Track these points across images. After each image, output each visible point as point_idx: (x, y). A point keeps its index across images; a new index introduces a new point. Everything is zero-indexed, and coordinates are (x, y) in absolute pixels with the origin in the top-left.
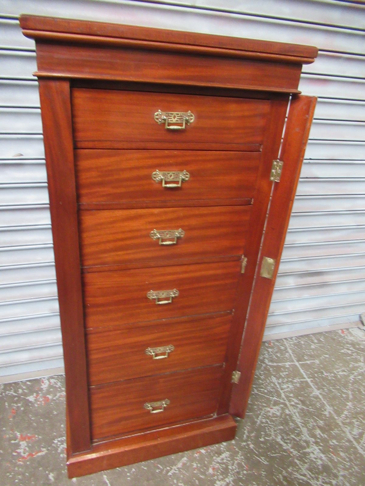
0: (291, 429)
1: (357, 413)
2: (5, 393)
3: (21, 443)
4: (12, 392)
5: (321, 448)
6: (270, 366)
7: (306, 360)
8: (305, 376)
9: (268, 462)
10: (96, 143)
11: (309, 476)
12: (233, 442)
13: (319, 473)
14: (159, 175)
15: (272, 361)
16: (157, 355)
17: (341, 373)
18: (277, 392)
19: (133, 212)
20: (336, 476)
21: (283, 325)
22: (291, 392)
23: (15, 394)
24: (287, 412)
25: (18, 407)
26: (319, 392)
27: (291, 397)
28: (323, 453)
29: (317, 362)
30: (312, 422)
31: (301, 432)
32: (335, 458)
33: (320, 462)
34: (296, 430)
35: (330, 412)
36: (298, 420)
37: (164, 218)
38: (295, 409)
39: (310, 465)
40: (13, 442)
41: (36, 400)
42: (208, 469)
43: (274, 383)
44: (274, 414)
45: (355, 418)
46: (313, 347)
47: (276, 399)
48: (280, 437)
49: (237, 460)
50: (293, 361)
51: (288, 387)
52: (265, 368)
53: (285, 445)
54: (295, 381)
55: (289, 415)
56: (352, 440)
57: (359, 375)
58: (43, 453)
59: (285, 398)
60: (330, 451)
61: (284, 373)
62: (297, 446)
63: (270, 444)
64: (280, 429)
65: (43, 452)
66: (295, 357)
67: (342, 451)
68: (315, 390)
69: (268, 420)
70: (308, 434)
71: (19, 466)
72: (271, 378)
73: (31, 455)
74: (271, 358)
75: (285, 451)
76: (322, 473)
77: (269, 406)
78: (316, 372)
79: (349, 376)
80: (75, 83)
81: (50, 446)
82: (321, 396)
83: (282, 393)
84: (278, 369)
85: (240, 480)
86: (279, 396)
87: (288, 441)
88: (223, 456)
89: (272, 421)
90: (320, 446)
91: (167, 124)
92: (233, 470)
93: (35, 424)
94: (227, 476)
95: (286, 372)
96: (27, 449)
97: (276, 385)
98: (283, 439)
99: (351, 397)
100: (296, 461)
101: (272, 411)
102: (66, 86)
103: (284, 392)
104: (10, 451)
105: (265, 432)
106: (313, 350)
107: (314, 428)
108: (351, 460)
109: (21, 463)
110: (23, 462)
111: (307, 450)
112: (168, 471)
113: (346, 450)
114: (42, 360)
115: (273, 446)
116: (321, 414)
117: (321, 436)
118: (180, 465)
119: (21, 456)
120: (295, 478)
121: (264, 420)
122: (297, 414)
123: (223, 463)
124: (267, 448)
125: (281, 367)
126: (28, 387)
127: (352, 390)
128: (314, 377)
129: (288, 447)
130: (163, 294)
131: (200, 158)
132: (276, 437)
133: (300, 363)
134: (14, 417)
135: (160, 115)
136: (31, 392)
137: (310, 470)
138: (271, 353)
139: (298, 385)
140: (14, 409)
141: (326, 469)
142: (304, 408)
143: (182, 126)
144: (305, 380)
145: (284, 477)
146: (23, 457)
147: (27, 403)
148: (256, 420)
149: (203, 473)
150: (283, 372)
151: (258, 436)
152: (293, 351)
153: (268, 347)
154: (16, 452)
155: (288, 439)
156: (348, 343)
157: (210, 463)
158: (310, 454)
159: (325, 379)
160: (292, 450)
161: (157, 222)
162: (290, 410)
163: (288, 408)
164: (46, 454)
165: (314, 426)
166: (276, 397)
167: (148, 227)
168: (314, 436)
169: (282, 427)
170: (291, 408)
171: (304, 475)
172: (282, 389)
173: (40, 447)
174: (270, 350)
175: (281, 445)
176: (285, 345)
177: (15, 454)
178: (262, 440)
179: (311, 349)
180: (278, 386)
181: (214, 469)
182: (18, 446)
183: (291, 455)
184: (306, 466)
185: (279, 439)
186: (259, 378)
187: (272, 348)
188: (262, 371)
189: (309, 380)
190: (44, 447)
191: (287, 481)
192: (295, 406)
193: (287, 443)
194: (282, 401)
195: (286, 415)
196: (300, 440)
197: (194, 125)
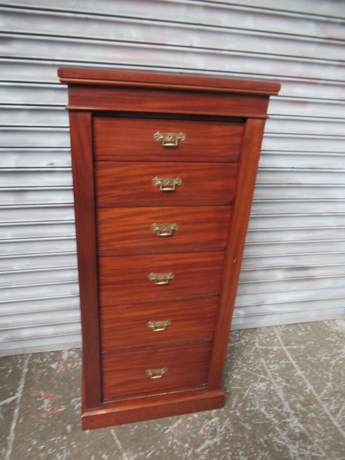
0: (274, 402)
1: (336, 392)
2: (33, 361)
3: (45, 400)
4: (38, 360)
5: (300, 419)
6: (260, 349)
7: (292, 345)
8: (291, 358)
9: (251, 427)
10: (110, 156)
11: (287, 441)
12: (223, 410)
13: (296, 439)
14: (157, 181)
15: (262, 344)
16: (156, 328)
17: (324, 358)
18: (264, 370)
19: (138, 209)
20: (311, 443)
21: (273, 314)
22: (277, 371)
23: (40, 362)
24: (272, 388)
25: (43, 372)
26: (302, 372)
27: (276, 375)
28: (302, 422)
29: (303, 347)
30: (294, 398)
31: (283, 405)
32: (312, 428)
33: (298, 431)
34: (278, 403)
35: (310, 391)
36: (281, 395)
37: (161, 214)
38: (279, 386)
39: (289, 432)
40: (38, 399)
41: (58, 368)
42: (199, 430)
43: (262, 364)
44: (259, 389)
45: (333, 396)
46: (300, 334)
47: (263, 377)
49: (225, 424)
50: (280, 345)
52: (255, 350)
53: (268, 415)
54: (281, 362)
55: (274, 390)
56: (328, 413)
57: (340, 360)
58: (63, 409)
59: (271, 377)
60: (308, 422)
62: (279, 416)
63: (255, 413)
64: (265, 402)
66: (283, 342)
67: (318, 423)
68: (299, 371)
69: (254, 394)
70: (290, 407)
71: (43, 418)
72: (259, 359)
73: (52, 410)
74: (261, 342)
75: (267, 419)
76: (299, 439)
77: (256, 382)
78: (301, 356)
79: (330, 360)
80: (95, 114)
81: (68, 404)
82: (303, 377)
83: (269, 372)
84: (266, 352)
85: (227, 440)
86: (266, 374)
88: (213, 420)
89: (257, 395)
90: (300, 417)
91: (163, 142)
92: (220, 432)
93: (56, 387)
94: (215, 437)
95: (273, 354)
96: (49, 405)
97: (264, 365)
98: (266, 409)
99: (331, 378)
100: (277, 428)
101: (258, 386)
102: (89, 116)
104: (36, 406)
105: (251, 404)
106: (301, 337)
107: (295, 403)
108: (326, 431)
110: (46, 415)
111: (287, 420)
112: (165, 430)
113: (323, 422)
114: (63, 335)
115: (257, 415)
116: (303, 391)
117: (301, 410)
118: (175, 425)
119: (45, 410)
120: (275, 442)
121: (251, 394)
122: (281, 390)
123: (213, 427)
124: (252, 416)
125: (269, 350)
126: (52, 357)
127: (333, 373)
128: (299, 360)
129: (270, 417)
130: (161, 276)
131: (190, 168)
132: (260, 408)
133: (288, 347)
134: (40, 380)
135: (158, 136)
136: (54, 361)
137: (289, 436)
138: (262, 338)
139: (284, 366)
140: (39, 374)
141: (303, 436)
142: (287, 386)
143: (175, 143)
144: (290, 362)
145: (266, 441)
146: (46, 412)
147: (50, 370)
148: (243, 393)
149: (195, 433)
150: (271, 354)
151: (244, 407)
152: (282, 337)
153: (259, 333)
154: (41, 407)
155: (271, 410)
156: (332, 332)
157: (201, 425)
158: (290, 424)
159: (309, 362)
160: (274, 419)
161: (156, 218)
163: (273, 385)
164: (65, 410)
165: (295, 401)
166: (263, 375)
167: (149, 221)
168: (294, 409)
169: (266, 400)
170: (276, 385)
171: (283, 440)
172: (269, 369)
173: (60, 405)
174: (261, 335)
175: (264, 415)
176: (274, 331)
177: (39, 409)
178: (248, 409)
179: (298, 336)
180: (266, 366)
181: (204, 430)
182: (42, 403)
183: (273, 423)
184: (285, 433)
185: (263, 409)
186: (248, 359)
187: (263, 333)
188: (252, 353)
189: (294, 363)
190: (63, 404)
191: (267, 444)
192: (279, 383)
193: (270, 413)
194: (268, 378)
195: (271, 390)
196: (282, 411)
197: (185, 142)
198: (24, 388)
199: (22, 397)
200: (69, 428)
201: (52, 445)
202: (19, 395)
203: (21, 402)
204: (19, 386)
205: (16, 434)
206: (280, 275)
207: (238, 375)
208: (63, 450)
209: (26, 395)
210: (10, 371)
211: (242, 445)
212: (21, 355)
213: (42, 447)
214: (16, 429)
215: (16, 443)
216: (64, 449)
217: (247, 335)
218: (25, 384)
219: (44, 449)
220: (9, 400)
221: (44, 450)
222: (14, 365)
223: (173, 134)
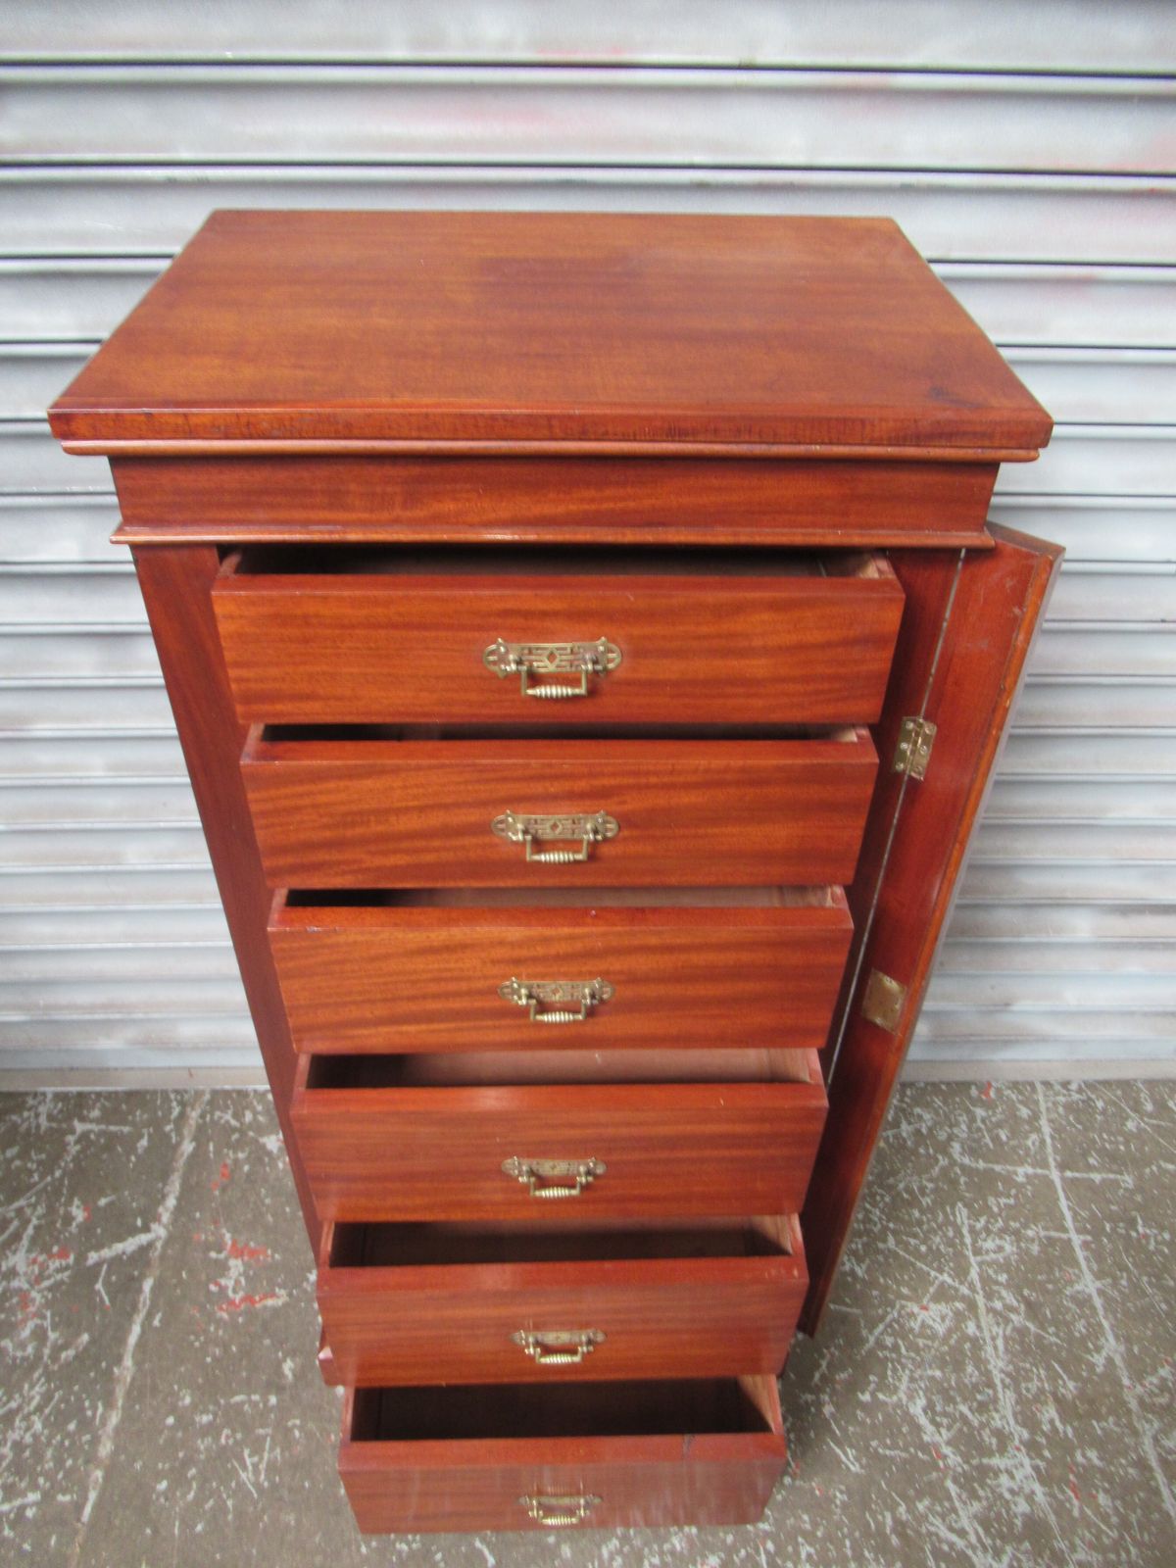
0: (965, 1385)
2: (212, 1115)
3: (232, 1262)
4: (228, 1117)
5: (1042, 1464)
6: (963, 1167)
7: (1090, 1168)
8: (1069, 1223)
9: (862, 1467)
11: (973, 1539)
13: (1009, 1537)
15: (973, 1151)
18: (959, 1257)
21: (1043, 1039)
22: (1005, 1267)
23: (234, 1123)
24: (971, 1328)
25: (236, 1161)
26: (1098, 1284)
27: (997, 1283)
28: (1043, 1478)
29: (1128, 1180)
30: (1040, 1379)
31: (995, 1400)
32: (1076, 1508)
33: (1022, 1507)
34: (979, 1392)
35: (1110, 1361)
36: (998, 1364)
38: (998, 1324)
39: (990, 1508)
40: (213, 1255)
41: (282, 1151)
43: (958, 1232)
44: (923, 1325)
46: (1130, 1125)
47: (949, 1280)
48: (921, 1402)
50: (1045, 1165)
51: (1000, 1249)
52: (945, 1171)
53: (930, 1428)
54: (1030, 1233)
55: (974, 1340)
56: (1154, 1463)
58: (279, 1302)
59: (978, 1285)
60: (1068, 1483)
61: (1003, 1201)
62: (968, 1442)
63: (887, 1415)
64: (932, 1378)
65: (278, 1297)
66: (1056, 1151)
67: (1106, 1491)
68: (1088, 1277)
69: (900, 1342)
70: (1015, 1414)
71: (219, 1322)
72: (953, 1207)
73: (249, 1299)
74: (974, 1140)
75: (924, 1447)
76: (1019, 1540)
77: (917, 1299)
78: (1112, 1218)
81: (298, 1286)
82: (1098, 1302)
83: (974, 1264)
84: (985, 1183)
86: (961, 1272)
87: (945, 1421)
89: (913, 1347)
90: (1042, 1457)
93: (270, 1218)
95: (1008, 1196)
96: (243, 1280)
97: (962, 1236)
98: (929, 1408)
100: (949, 1484)
101: (923, 1315)
103: (980, 1264)
104: (203, 1277)
105: (883, 1378)
106: (1128, 1138)
107: (1039, 1398)
108: (1125, 1524)
109: (225, 1316)
110: (229, 1314)
111: (996, 1461)
113: (1123, 1490)
115: (894, 1425)
116: (1079, 1360)
117: (1055, 1429)
119: (227, 1296)
120: (930, 1534)
121: (889, 1341)
122: (1000, 1343)
124: (874, 1426)
125: (997, 1176)
126: (269, 1108)
128: (1097, 1233)
129: (937, 1438)
132: (911, 1398)
133: (1069, 1174)
134: (224, 1190)
135: (501, 653)
136: (272, 1126)
137: (985, 1522)
138: (983, 1126)
139: (1035, 1249)
140: (225, 1166)
141: (1035, 1531)
142: (1028, 1328)
144: (1064, 1236)
145: (900, 1527)
146: (231, 1303)
147: (260, 1155)
148: (864, 1332)
150: (998, 1195)
151: (854, 1386)
152: (1058, 1130)
153: (976, 1102)
154: (217, 1284)
155: (945, 1414)
158: (1000, 1475)
159: (1135, 1246)
160: (947, 1450)
162: (983, 1324)
163: (977, 1319)
164: (286, 1305)
165: (1041, 1391)
166: (950, 1275)
168: (1029, 1421)
169: (938, 1374)
170: (986, 1320)
171: (962, 1533)
172: (977, 1252)
173: (272, 1284)
174: (980, 1112)
175: (917, 1428)
176: (1037, 1102)
177: (213, 1288)
178: (866, 1397)
179: (1121, 1132)
180: (968, 1240)
182: (222, 1268)
183: (941, 1464)
184: (977, 1507)
185: (917, 1408)
186: (913, 1202)
187: (989, 1105)
188: (931, 1180)
189: (1077, 1240)
190: (282, 1286)
191: (902, 1535)
192: (1001, 1317)
193: (938, 1425)
194: (964, 1290)
195: (965, 1338)
196: (983, 1426)
197: (620, 675)
198: (178, 1210)
199: (168, 1243)
200: (288, 1367)
201: (233, 1417)
202: (159, 1231)
203: (163, 1257)
204: (164, 1197)
205: (138, 1364)
207: (860, 1260)
208: (262, 1439)
209: (180, 1235)
210: (144, 1143)
211: (815, 1525)
212: (177, 1092)
213: (206, 1419)
214: (141, 1344)
215: (136, 1393)
216: (264, 1438)
217: (928, 1105)
218: (179, 1199)
219: (211, 1424)
220: (130, 1245)
221: (212, 1430)
222: (157, 1124)
223: (569, 645)
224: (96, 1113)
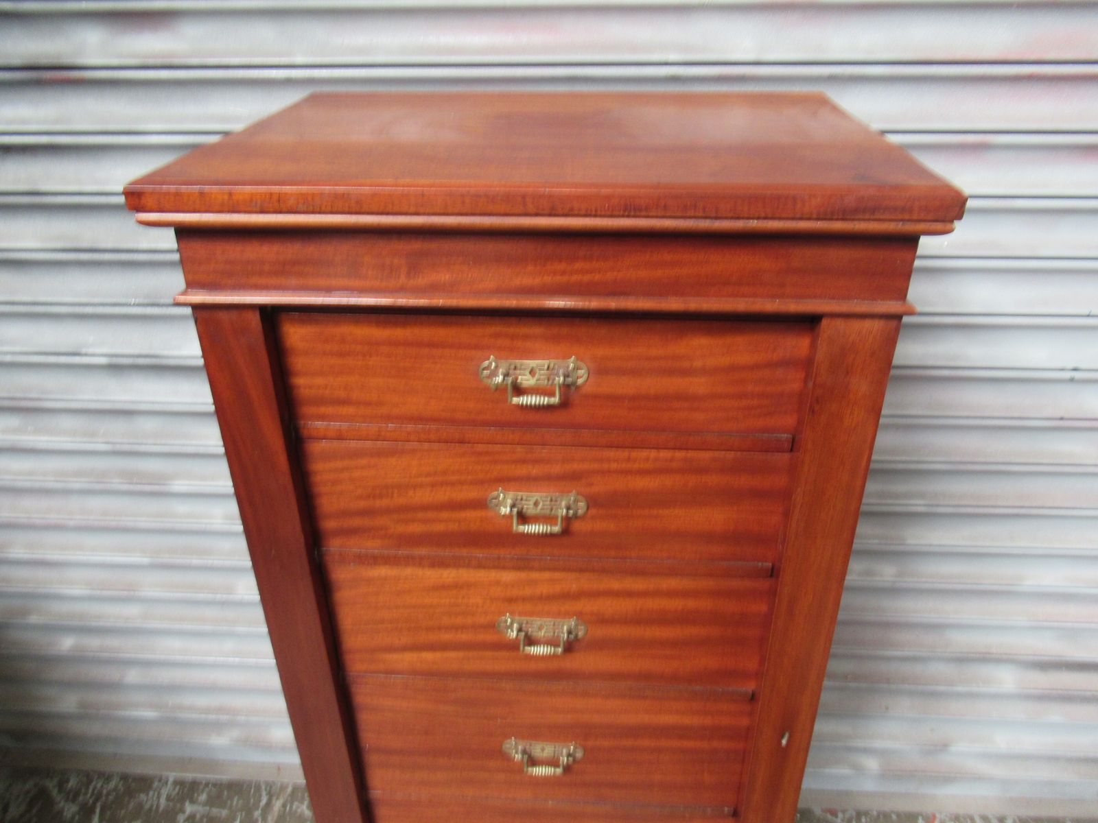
14: (503, 503)
21: (979, 778)
37: (527, 591)
131: (614, 466)
143: (551, 396)
197: (588, 389)
206: (1007, 679)
212: (267, 784)
222: (249, 810)
223: (546, 363)
224: (203, 797)
